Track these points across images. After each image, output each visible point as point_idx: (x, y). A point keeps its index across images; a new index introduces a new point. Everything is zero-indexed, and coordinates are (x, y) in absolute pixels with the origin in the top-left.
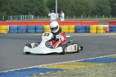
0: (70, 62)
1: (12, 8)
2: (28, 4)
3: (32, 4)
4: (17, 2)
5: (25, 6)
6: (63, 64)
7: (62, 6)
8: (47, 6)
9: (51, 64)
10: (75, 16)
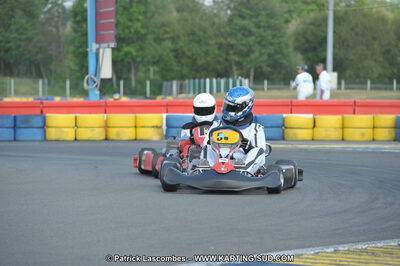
0: (379, 245)
1: (178, 55)
2: (232, 41)
3: (244, 42)
4: (194, 34)
5: (219, 49)
6: (354, 252)
7: (348, 46)
8: (296, 48)
9: (310, 252)
10: (395, 82)
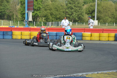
0: (110, 72)
1: (51, 14)
2: (67, 11)
3: (70, 11)
4: (56, 8)
5: (63, 13)
6: (103, 73)
7: (101, 12)
8: (86, 13)
9: (90, 73)
10: (115, 24)
